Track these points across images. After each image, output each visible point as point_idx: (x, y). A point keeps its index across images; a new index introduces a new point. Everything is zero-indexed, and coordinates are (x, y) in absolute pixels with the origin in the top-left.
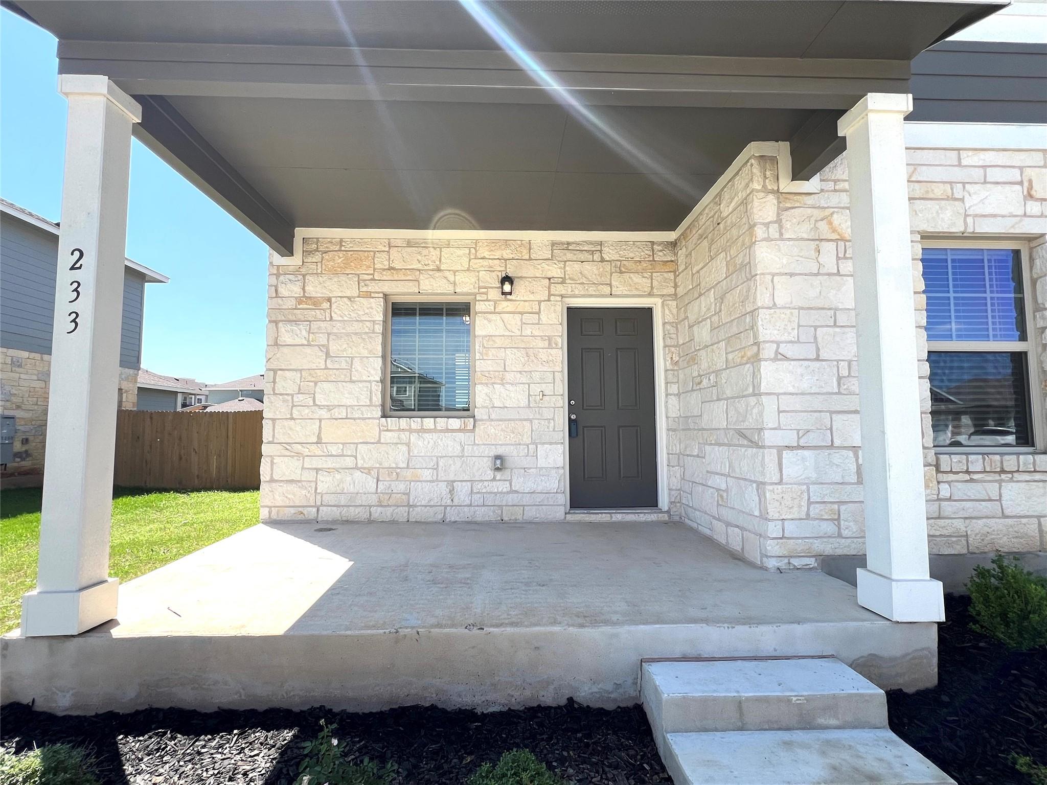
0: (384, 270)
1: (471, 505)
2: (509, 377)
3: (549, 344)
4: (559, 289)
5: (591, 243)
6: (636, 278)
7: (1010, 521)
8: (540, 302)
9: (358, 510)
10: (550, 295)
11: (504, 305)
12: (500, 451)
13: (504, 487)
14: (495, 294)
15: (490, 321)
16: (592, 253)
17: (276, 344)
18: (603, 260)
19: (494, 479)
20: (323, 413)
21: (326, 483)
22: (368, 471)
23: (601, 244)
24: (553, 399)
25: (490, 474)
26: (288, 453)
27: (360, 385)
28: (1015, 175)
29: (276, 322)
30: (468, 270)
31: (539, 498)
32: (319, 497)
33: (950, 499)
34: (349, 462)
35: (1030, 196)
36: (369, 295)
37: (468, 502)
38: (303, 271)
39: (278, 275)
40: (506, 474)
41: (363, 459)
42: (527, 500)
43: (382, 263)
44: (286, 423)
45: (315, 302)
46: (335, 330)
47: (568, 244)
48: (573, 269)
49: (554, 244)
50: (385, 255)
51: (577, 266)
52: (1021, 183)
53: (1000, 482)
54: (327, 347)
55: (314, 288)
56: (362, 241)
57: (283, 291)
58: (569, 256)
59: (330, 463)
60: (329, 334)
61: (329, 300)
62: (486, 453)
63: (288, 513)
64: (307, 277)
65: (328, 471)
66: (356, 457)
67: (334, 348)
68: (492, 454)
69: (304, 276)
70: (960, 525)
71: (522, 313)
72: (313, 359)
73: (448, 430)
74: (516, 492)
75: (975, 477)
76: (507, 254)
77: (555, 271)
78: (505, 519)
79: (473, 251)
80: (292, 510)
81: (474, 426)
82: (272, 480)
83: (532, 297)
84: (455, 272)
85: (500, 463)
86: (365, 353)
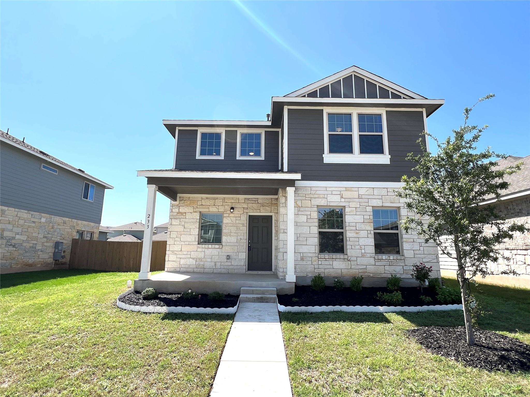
0: (200, 205)
1: (220, 269)
2: (232, 234)
3: (243, 225)
4: (245, 211)
5: (255, 198)
6: (267, 208)
7: (334, 270)
8: (241, 214)
9: (191, 269)
10: (243, 212)
11: (232, 215)
12: (228, 254)
13: (230, 264)
14: (229, 212)
15: (227, 219)
16: (255, 201)
17: (171, 224)
18: (258, 203)
19: (227, 262)
20: (183, 243)
21: (182, 262)
22: (193, 259)
23: (258, 199)
24: (244, 240)
25: (226, 260)
26: (173, 253)
27: (193, 235)
28: (339, 193)
29: (171, 219)
30: (222, 205)
31: (239, 267)
32: (180, 265)
33: (321, 264)
34: (189, 256)
35: (342, 197)
36: (196, 212)
37: (220, 268)
38: (179, 205)
39: (172, 206)
40: (230, 260)
41: (192, 255)
42: (235, 267)
43: (199, 203)
44: (173, 245)
45: (182, 214)
46: (186, 221)
47: (249, 198)
48: (250, 205)
50: (201, 201)
52: (340, 195)
53: (333, 261)
54: (184, 225)
55: (182, 210)
56: (195, 198)
57: (173, 211)
58: (249, 202)
59: (183, 256)
60: (185, 222)
61: (185, 213)
62: (225, 255)
63: (172, 269)
64: (180, 207)
65: (183, 258)
66: (190, 255)
67: (186, 226)
68: (226, 255)
69: (179, 207)
70: (323, 270)
71: (236, 217)
72: (181, 229)
73: (215, 248)
74: (233, 265)
75: (327, 260)
76: (233, 201)
77: (245, 206)
78: (229, 272)
79: (224, 200)
80: (173, 269)
81: (222, 247)
82: (169, 261)
83: (239, 213)
84: (219, 206)
85: (228, 257)
86: (194, 227)
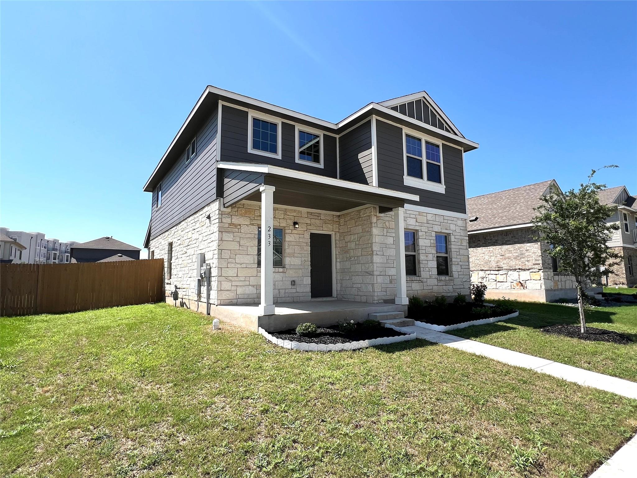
0: (258, 216)
2: (296, 255)
3: (307, 245)
4: (309, 227)
5: (318, 213)
6: (329, 226)
8: (304, 231)
10: (307, 229)
11: (294, 231)
12: (293, 279)
13: (294, 291)
14: (292, 227)
15: (290, 236)
16: (318, 216)
17: (222, 240)
18: (321, 219)
20: (239, 266)
21: (240, 291)
22: (253, 286)
23: (320, 214)
24: (308, 262)
25: (290, 287)
27: (251, 256)
28: (414, 216)
29: (222, 232)
30: (283, 219)
31: (304, 294)
32: (237, 296)
35: (416, 221)
36: (253, 224)
37: (284, 296)
38: (231, 214)
39: (222, 214)
40: (295, 287)
41: (252, 282)
42: (301, 295)
43: (257, 213)
44: (226, 269)
45: (235, 226)
46: (242, 236)
47: (312, 213)
48: (313, 221)
49: (308, 212)
51: (314, 220)
52: (415, 218)
54: (239, 242)
55: (236, 220)
56: (250, 205)
57: (224, 220)
58: (312, 217)
59: (241, 283)
60: (240, 237)
61: (240, 225)
62: (289, 280)
63: (227, 301)
64: (232, 216)
65: (241, 286)
66: (249, 281)
67: (242, 242)
68: (291, 280)
71: (299, 234)
72: (235, 246)
73: (279, 272)
74: (298, 292)
76: (295, 214)
77: (309, 222)
79: (285, 212)
80: (229, 301)
81: (286, 271)
82: (221, 290)
83: (302, 229)
84: (280, 219)
85: (293, 283)
86: (252, 245)
